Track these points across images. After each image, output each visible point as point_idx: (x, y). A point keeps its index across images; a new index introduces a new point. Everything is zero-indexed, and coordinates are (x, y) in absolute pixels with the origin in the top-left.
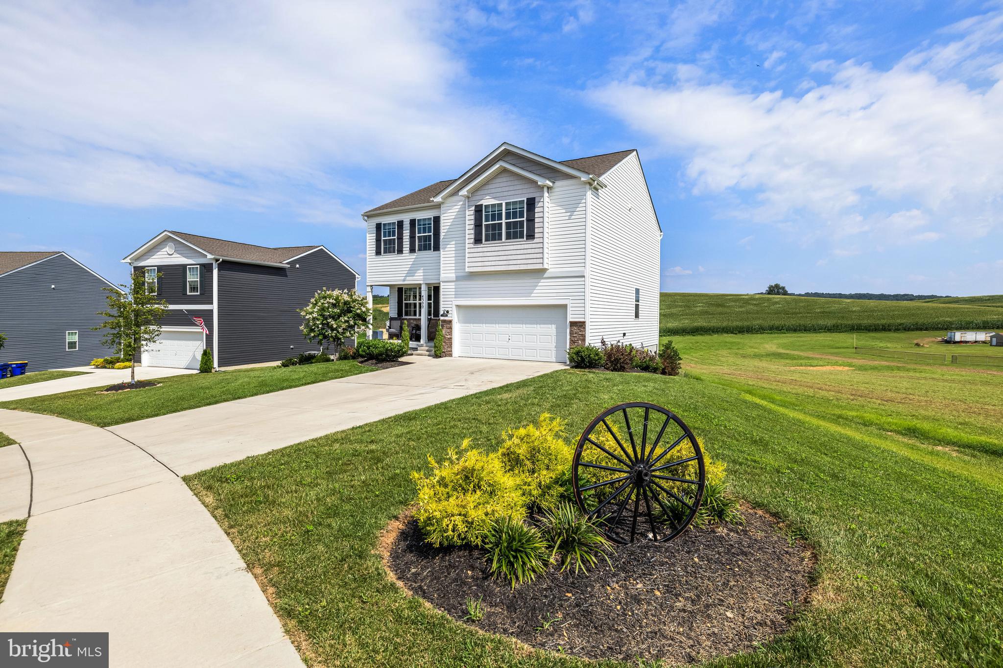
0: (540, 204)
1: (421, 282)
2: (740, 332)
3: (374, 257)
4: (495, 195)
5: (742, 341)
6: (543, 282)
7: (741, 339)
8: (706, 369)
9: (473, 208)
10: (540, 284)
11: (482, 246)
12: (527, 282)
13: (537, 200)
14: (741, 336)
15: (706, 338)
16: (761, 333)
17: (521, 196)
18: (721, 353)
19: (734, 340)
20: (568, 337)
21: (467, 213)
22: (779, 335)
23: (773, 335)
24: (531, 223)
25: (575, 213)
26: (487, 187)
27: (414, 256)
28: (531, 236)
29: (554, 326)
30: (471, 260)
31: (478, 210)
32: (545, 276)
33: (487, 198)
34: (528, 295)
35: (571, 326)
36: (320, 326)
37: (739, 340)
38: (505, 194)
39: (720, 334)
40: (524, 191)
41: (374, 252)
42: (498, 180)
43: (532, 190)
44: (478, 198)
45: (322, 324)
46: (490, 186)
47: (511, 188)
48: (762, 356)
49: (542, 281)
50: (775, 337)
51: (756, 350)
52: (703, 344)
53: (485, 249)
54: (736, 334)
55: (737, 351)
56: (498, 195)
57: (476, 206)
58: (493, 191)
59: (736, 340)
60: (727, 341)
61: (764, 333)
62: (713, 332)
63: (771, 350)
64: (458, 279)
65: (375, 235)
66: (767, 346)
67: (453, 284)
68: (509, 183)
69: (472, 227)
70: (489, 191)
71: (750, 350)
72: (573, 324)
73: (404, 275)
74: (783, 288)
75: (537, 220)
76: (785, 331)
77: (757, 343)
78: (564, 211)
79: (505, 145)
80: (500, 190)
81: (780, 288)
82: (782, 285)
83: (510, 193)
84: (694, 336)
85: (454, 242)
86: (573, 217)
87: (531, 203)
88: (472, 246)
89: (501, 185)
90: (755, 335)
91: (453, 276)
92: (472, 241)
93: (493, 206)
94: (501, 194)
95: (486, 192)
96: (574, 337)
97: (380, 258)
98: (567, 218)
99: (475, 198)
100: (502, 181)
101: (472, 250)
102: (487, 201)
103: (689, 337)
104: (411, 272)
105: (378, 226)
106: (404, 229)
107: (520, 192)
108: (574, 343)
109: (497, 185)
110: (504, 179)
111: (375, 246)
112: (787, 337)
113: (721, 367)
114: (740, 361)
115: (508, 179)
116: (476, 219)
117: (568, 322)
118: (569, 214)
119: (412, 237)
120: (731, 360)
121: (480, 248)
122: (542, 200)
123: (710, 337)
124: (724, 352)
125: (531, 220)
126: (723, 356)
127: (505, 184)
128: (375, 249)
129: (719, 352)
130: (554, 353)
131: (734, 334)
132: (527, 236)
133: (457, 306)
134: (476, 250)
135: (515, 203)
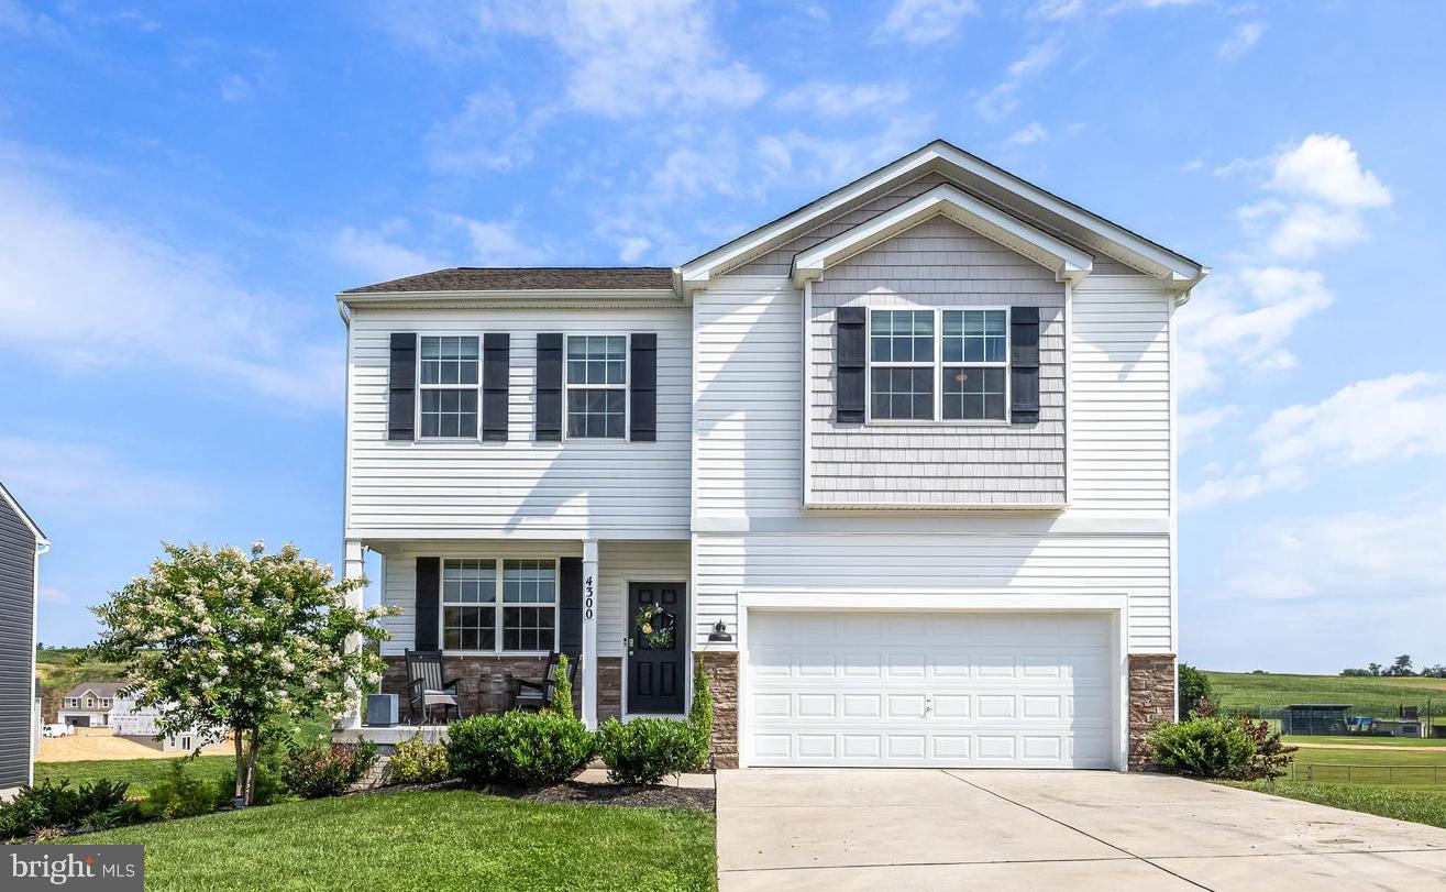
0: (1054, 329)
1: (583, 536)
3: (382, 445)
4: (905, 286)
6: (1045, 547)
9: (832, 316)
10: (1036, 552)
11: (863, 429)
12: (997, 543)
13: (1043, 315)
17: (997, 297)
20: (1124, 698)
21: (810, 328)
24: (1025, 378)
25: (1138, 367)
26: (878, 259)
27: (551, 451)
28: (1026, 414)
29: (1067, 670)
30: (822, 470)
31: (850, 324)
32: (1053, 529)
33: (878, 290)
34: (1003, 580)
35: (1131, 668)
36: (224, 670)
38: (941, 286)
40: (1004, 287)
41: (384, 427)
42: (915, 245)
43: (1027, 286)
44: (846, 287)
45: (228, 661)
46: (891, 259)
47: (961, 273)
49: (1043, 542)
53: (877, 442)
56: (917, 286)
57: (841, 312)
58: (899, 272)
64: (758, 528)
65: (386, 371)
67: (740, 541)
68: (954, 259)
69: (826, 370)
70: (887, 272)
72: (1136, 662)
73: (513, 510)
75: (1044, 371)
78: (1105, 357)
79: (938, 147)
80: (923, 273)
83: (955, 286)
85: (741, 415)
86: (1131, 376)
87: (1026, 325)
88: (828, 428)
89: (930, 259)
91: (739, 517)
92: (827, 413)
93: (903, 316)
94: (929, 286)
95: (875, 273)
96: (1141, 697)
97: (402, 449)
98: (1115, 377)
99: (834, 287)
100: (935, 252)
101: (829, 441)
102: (877, 301)
104: (541, 501)
105: (402, 347)
106: (512, 362)
107: (991, 287)
108: (1143, 713)
109: (915, 259)
110: (939, 245)
111: (385, 408)
115: (949, 245)
116: (841, 349)
117: (1124, 656)
118: (1120, 367)
119: (547, 391)
121: (854, 436)
122: (1059, 317)
125: (1027, 371)
127: (941, 259)
128: (385, 417)
130: (1068, 743)
132: (1014, 413)
133: (751, 611)
134: (841, 441)
135: (974, 316)
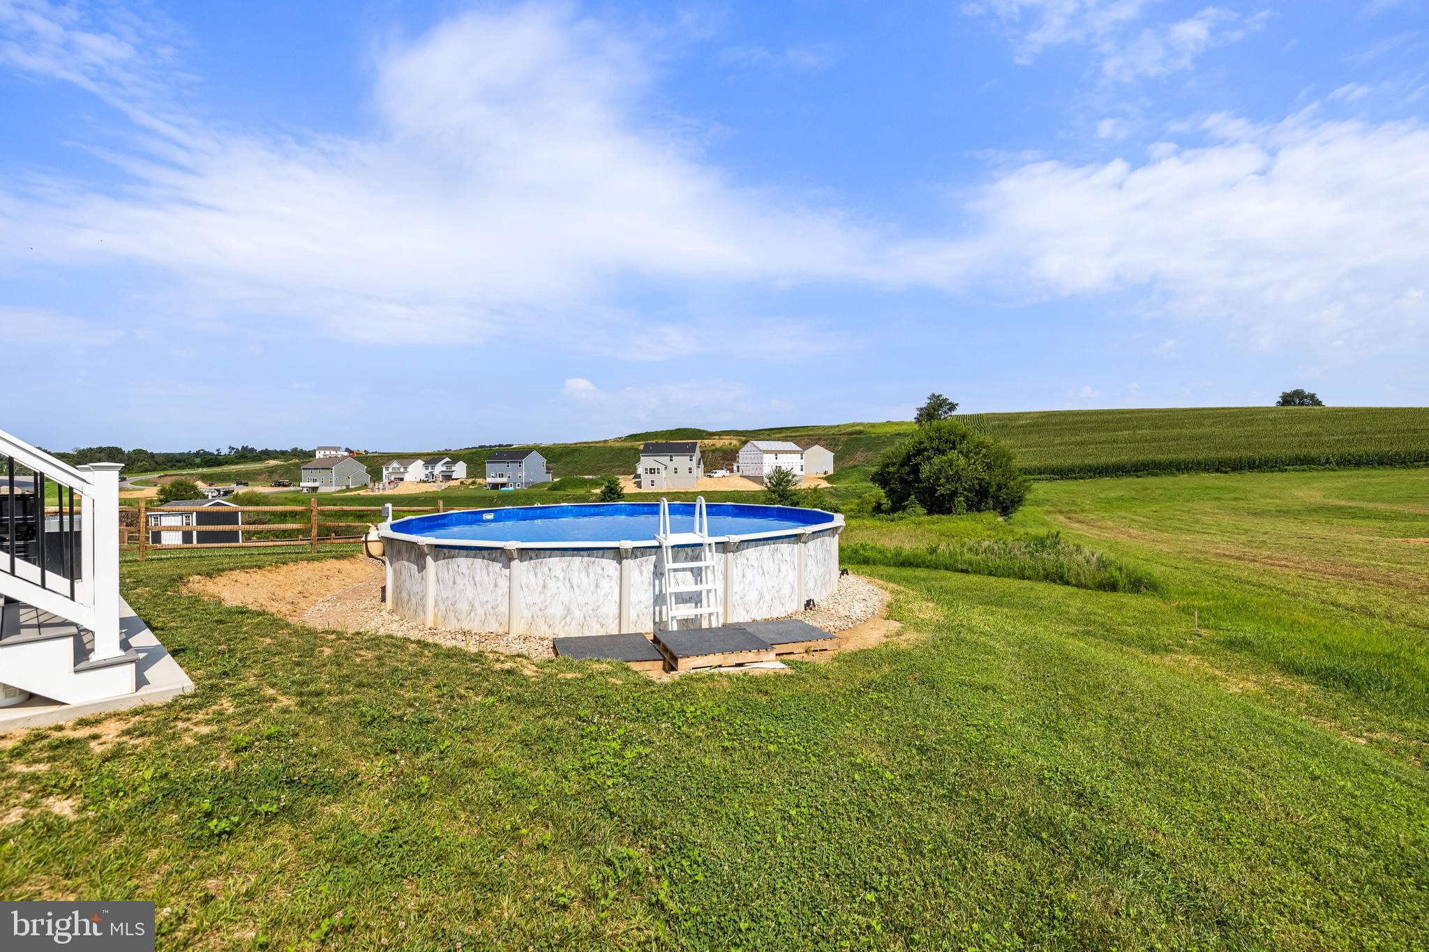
2: (1234, 469)
5: (1241, 485)
7: (1238, 481)
8: (1168, 541)
14: (1239, 477)
15: (1165, 481)
16: (1280, 470)
18: (1198, 507)
19: (1223, 484)
22: (1321, 474)
23: (1308, 474)
37: (1235, 484)
39: (1192, 472)
48: (1299, 512)
50: (1313, 477)
51: (1278, 502)
52: (1157, 492)
54: (1226, 472)
55: (1234, 503)
59: (1228, 484)
60: (1209, 485)
61: (1286, 470)
62: (1178, 470)
63: (1313, 500)
66: (1296, 492)
71: (1262, 500)
74: (1312, 397)
76: (1334, 466)
77: (1275, 488)
81: (1307, 397)
82: (1307, 391)
84: (1138, 477)
90: (1269, 475)
103: (1130, 480)
112: (1340, 477)
113: (1208, 538)
114: (1248, 523)
120: (1226, 521)
123: (1172, 479)
124: (1207, 506)
126: (1205, 513)
129: (1196, 505)
131: (1222, 472)
